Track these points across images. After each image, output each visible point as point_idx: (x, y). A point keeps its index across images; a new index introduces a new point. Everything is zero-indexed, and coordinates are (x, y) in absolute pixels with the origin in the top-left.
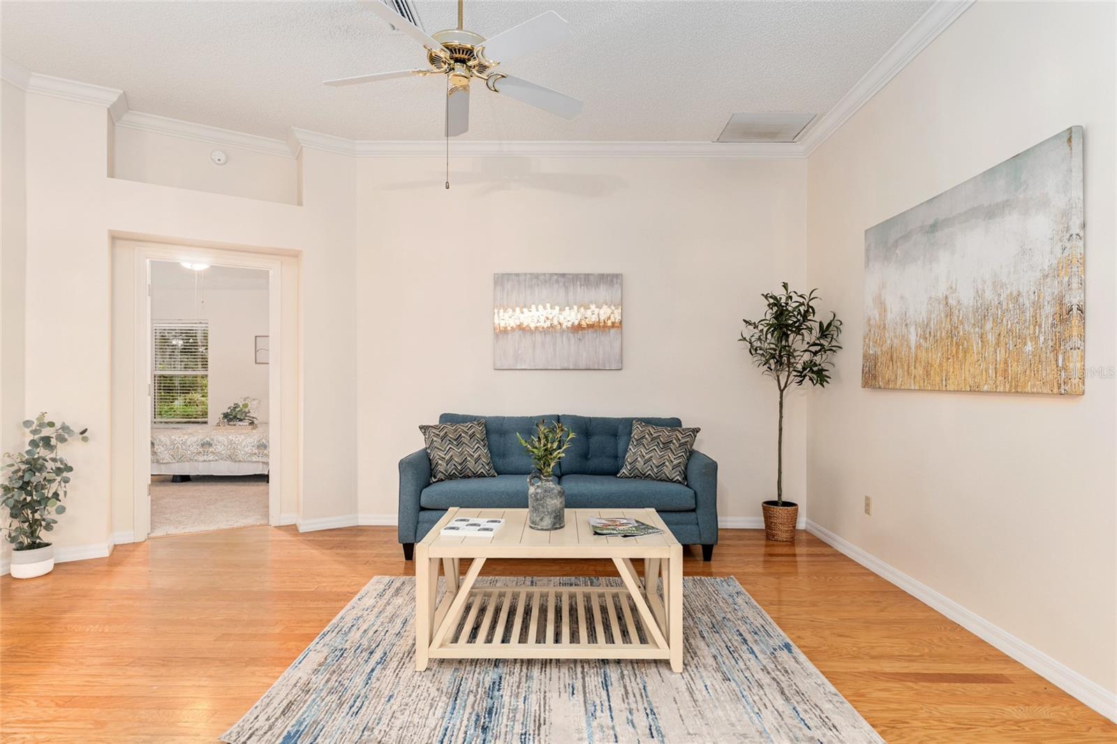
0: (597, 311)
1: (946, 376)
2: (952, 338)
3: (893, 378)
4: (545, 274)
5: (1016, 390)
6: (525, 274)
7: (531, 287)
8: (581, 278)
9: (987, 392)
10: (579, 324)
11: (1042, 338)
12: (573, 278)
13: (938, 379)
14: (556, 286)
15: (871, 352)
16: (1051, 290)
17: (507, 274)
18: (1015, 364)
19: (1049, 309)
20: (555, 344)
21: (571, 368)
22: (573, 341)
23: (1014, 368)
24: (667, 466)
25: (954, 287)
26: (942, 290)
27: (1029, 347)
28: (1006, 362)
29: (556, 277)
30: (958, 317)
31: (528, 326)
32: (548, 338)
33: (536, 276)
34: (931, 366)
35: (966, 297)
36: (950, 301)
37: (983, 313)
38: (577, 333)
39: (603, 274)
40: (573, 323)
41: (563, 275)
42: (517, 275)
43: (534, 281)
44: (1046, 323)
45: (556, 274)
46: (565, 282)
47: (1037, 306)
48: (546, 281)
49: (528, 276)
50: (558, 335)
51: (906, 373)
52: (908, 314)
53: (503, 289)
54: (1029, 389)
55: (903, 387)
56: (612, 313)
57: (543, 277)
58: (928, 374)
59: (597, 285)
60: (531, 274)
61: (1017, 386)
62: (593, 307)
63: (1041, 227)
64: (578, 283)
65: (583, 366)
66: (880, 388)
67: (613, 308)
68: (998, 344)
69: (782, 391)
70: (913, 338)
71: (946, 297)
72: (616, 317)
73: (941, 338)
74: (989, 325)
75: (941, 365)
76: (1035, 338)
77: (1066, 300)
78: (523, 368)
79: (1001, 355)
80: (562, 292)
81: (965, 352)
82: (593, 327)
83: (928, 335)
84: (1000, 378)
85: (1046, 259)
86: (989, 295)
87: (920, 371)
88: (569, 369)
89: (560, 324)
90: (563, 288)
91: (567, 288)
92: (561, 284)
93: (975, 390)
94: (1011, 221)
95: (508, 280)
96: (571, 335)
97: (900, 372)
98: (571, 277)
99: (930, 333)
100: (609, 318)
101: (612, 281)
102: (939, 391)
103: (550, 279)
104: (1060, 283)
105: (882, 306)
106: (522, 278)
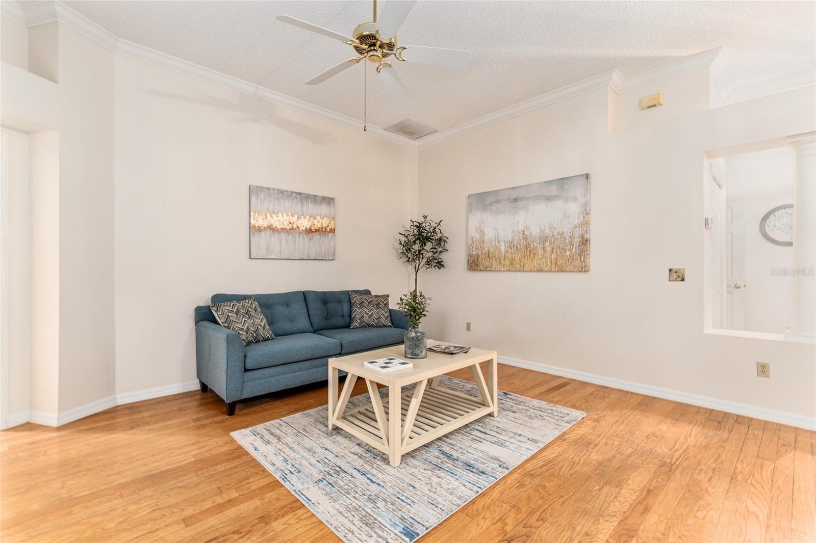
0: (321, 220)
1: (524, 264)
2: (527, 248)
3: (490, 265)
4: (288, 191)
5: (561, 270)
6: (274, 189)
7: (278, 199)
8: (311, 198)
9: (546, 271)
10: (310, 228)
11: (574, 250)
12: (306, 197)
13: (518, 266)
14: (295, 200)
15: (474, 253)
16: (578, 232)
17: (261, 187)
18: (561, 260)
19: (577, 240)
20: (295, 241)
21: (305, 258)
22: (306, 239)
23: (560, 261)
24: (365, 317)
25: (528, 227)
26: (521, 227)
27: (568, 253)
28: (556, 259)
29: (295, 194)
30: (531, 240)
31: (276, 227)
32: (290, 237)
33: (282, 192)
34: (515, 260)
35: (535, 231)
36: (526, 233)
37: (544, 239)
38: (309, 234)
39: (324, 197)
40: (306, 228)
41: (300, 194)
42: (268, 189)
43: (280, 195)
44: (576, 245)
45: (295, 192)
46: (301, 199)
47: (572, 238)
48: (288, 197)
49: (276, 191)
50: (297, 235)
51: (498, 263)
52: (499, 237)
53: (258, 198)
54: (568, 269)
55: (496, 270)
56: (330, 223)
57: (286, 193)
58: (512, 264)
59: (321, 204)
60: (278, 190)
61: (562, 268)
62: (318, 218)
63: (574, 208)
64: (310, 201)
65: (312, 257)
66: (481, 270)
67: (330, 219)
68: (552, 252)
69: (416, 272)
70: (503, 248)
71: (524, 231)
72: (332, 226)
73: (520, 248)
74: (547, 244)
75: (520, 260)
76: (571, 250)
77: (585, 236)
78: (273, 258)
79: (554, 256)
80: (299, 205)
81: (534, 254)
82: (318, 231)
83: (512, 247)
84: (553, 265)
85: (576, 219)
86: (547, 231)
87: (507, 262)
88: (304, 259)
89: (298, 227)
90: (300, 202)
91: (302, 203)
92: (299, 200)
93: (540, 270)
94: (559, 203)
95: (261, 191)
96: (305, 236)
97: (494, 262)
98: (305, 195)
99: (514, 246)
100: (328, 226)
101: (330, 202)
102: (519, 271)
103: (291, 196)
104: (583, 230)
105: (482, 233)
106: (272, 191)
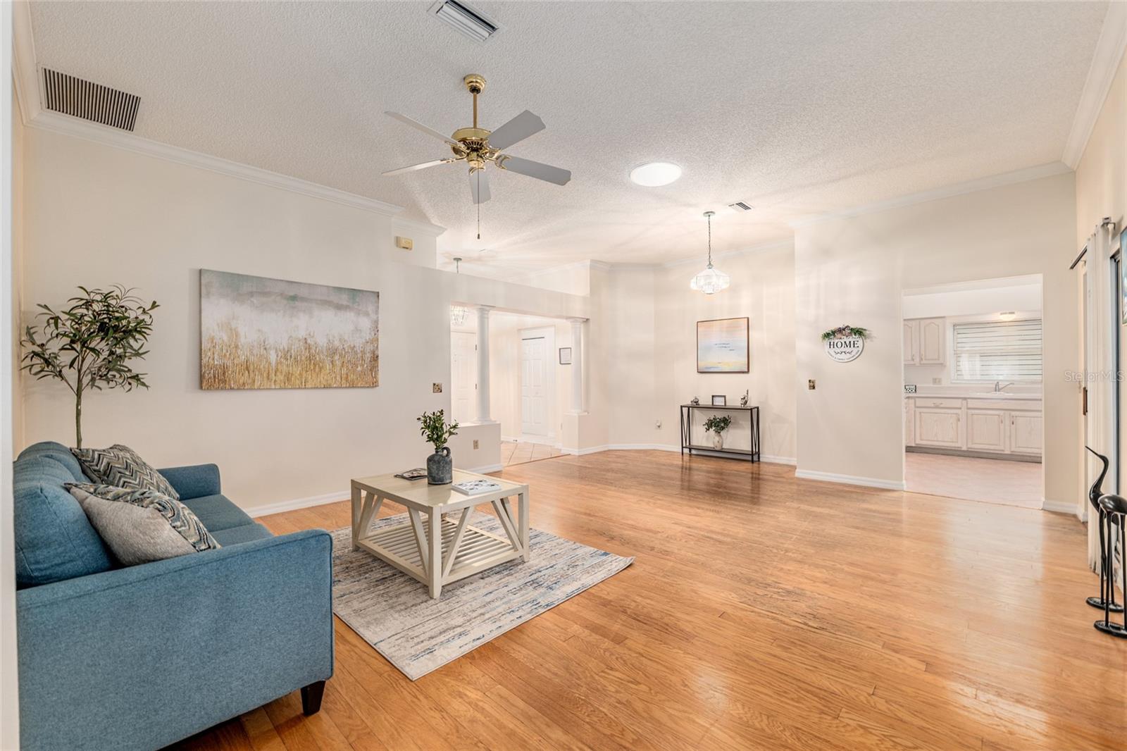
1: (305, 380)
2: (310, 360)
3: (250, 381)
5: (353, 386)
9: (336, 387)
11: (365, 366)
13: (298, 382)
15: (216, 363)
16: (369, 348)
18: (352, 375)
19: (368, 356)
23: (351, 377)
25: (312, 334)
26: (302, 334)
27: (359, 369)
28: (347, 374)
30: (315, 351)
34: (292, 374)
35: (322, 341)
36: (309, 341)
37: (333, 352)
44: (367, 361)
47: (363, 352)
51: (265, 379)
52: (266, 343)
54: (359, 385)
55: (262, 387)
58: (289, 380)
61: (353, 384)
63: (365, 323)
66: (232, 389)
68: (342, 366)
70: (273, 358)
71: (306, 339)
73: (301, 360)
74: (337, 357)
75: (301, 374)
76: (362, 365)
77: (376, 352)
79: (344, 371)
81: (321, 368)
83: (289, 358)
84: (344, 381)
85: (367, 335)
86: (337, 343)
87: (281, 377)
93: (327, 387)
94: (350, 315)
97: (258, 378)
99: (291, 356)
102: (299, 388)
104: (374, 346)
105: (234, 333)
